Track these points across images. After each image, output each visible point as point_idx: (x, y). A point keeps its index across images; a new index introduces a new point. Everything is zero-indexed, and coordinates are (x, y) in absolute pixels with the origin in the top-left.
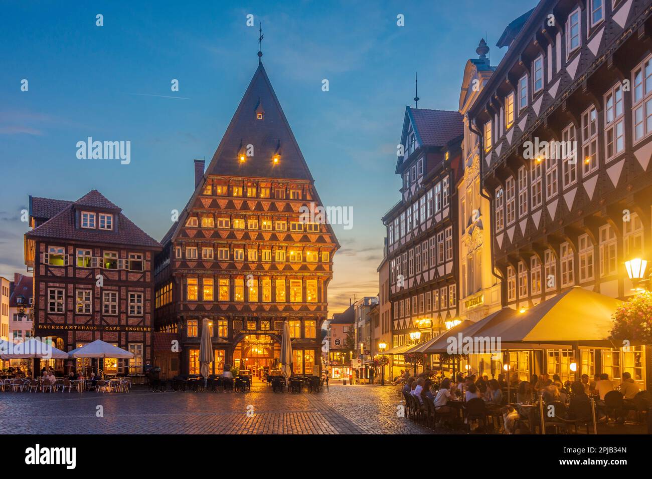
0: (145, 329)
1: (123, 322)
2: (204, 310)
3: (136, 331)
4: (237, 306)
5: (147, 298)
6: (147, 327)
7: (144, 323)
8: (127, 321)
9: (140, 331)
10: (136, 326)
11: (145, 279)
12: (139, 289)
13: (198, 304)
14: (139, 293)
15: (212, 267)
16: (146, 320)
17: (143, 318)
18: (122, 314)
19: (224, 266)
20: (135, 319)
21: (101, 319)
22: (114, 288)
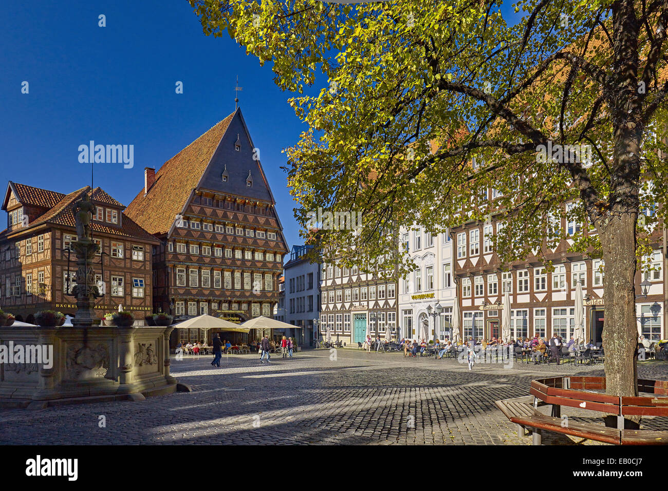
0: (146, 309)
1: (128, 303)
2: (191, 294)
3: (139, 310)
4: (216, 292)
5: (147, 283)
6: (148, 307)
7: (145, 304)
8: (131, 302)
9: (142, 310)
10: (139, 306)
11: (145, 268)
12: (141, 275)
13: (186, 290)
14: (141, 279)
15: (198, 260)
16: (147, 301)
17: (144, 299)
18: (127, 296)
19: (207, 260)
20: (138, 300)
21: (111, 300)
22: (120, 273)
